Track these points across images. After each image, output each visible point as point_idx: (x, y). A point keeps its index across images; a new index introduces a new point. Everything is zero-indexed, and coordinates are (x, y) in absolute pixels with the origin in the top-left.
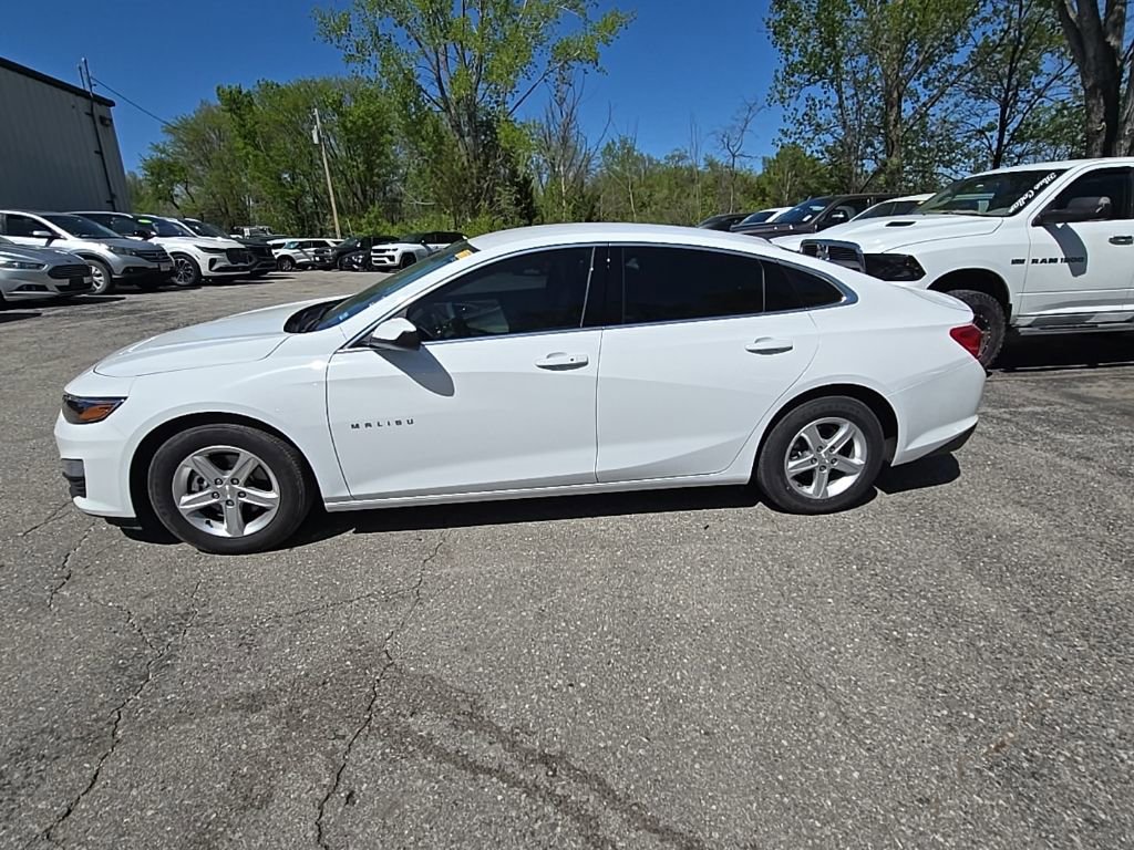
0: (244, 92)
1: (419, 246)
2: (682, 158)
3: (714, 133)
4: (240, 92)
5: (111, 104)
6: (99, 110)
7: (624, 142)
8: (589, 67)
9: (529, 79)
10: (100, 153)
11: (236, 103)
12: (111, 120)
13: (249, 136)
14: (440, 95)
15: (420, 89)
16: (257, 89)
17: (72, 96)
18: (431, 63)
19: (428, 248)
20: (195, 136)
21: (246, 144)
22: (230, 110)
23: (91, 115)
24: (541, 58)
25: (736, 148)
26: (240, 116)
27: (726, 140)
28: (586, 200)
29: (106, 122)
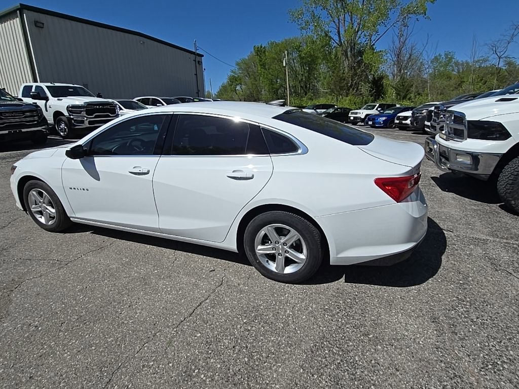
0: (263, 47)
1: (313, 111)
2: (485, 61)
3: (486, 44)
4: (261, 47)
5: (203, 56)
6: (198, 58)
7: (446, 55)
8: (420, 17)
9: (385, 26)
10: (196, 75)
11: (260, 52)
12: (202, 62)
13: (263, 65)
14: (338, 39)
15: (330, 37)
16: (267, 45)
17: (190, 54)
18: (336, 25)
19: (317, 111)
20: (245, 66)
21: (261, 68)
22: (258, 55)
23: (195, 61)
24: (394, 15)
25: (502, 53)
26: (260, 57)
27: (494, 49)
28: (405, 87)
29: (200, 63)
